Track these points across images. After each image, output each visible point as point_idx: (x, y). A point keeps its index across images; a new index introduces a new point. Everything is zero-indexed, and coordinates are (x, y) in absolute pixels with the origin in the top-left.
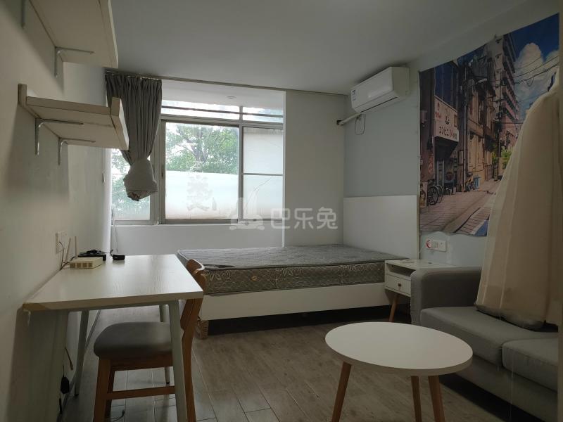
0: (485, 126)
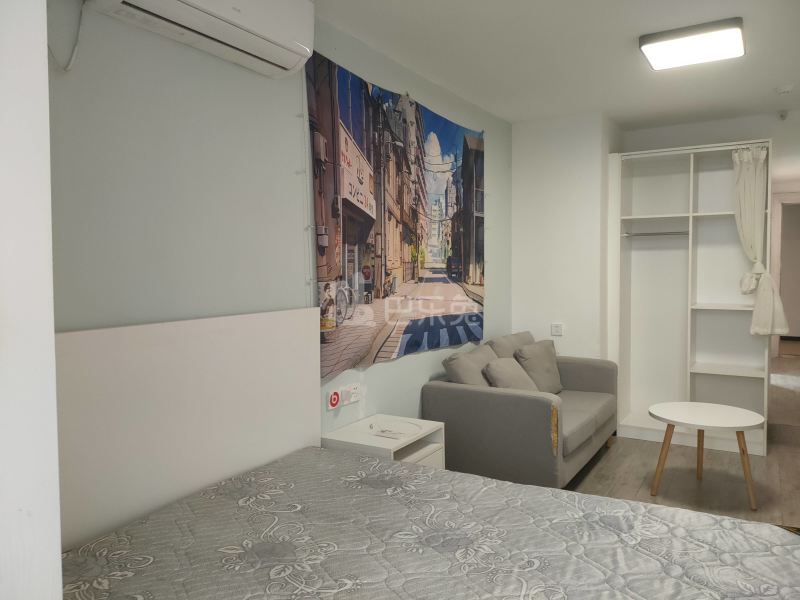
0: (402, 208)
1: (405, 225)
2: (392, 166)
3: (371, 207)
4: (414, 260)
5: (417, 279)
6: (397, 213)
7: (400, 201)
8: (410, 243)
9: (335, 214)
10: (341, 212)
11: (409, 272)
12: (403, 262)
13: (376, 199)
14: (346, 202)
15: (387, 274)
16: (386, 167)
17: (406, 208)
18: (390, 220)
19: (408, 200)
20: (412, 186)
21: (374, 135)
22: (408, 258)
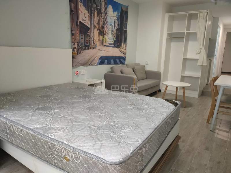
1: (100, 30)
2: (96, 14)
3: (89, 25)
4: (103, 40)
5: (103, 45)
6: (98, 27)
7: (98, 23)
8: (101, 35)
9: (77, 25)
10: (79, 25)
11: (101, 43)
12: (99, 40)
13: (90, 22)
14: (80, 22)
15: (94, 43)
16: (94, 14)
17: (100, 26)
18: (95, 28)
19: (101, 24)
20: (102, 20)
21: (90, 5)
22: (101, 39)
